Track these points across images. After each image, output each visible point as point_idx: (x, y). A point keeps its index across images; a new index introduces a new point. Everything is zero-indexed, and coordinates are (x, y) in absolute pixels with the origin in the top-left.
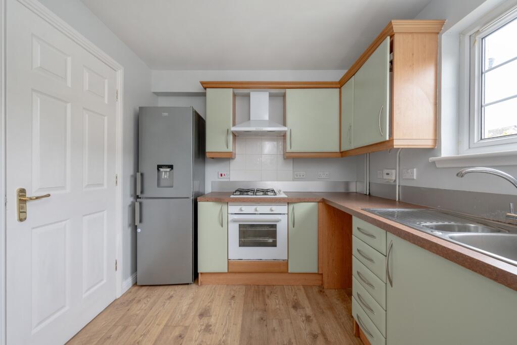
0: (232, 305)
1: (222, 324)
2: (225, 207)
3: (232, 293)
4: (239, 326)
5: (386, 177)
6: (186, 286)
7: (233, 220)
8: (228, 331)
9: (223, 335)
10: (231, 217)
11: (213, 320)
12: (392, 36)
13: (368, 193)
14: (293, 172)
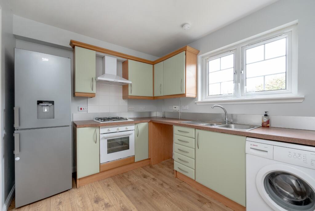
0: (112, 189)
1: (114, 200)
2: (98, 130)
3: (106, 184)
4: (125, 196)
5: (174, 109)
6: (67, 192)
7: (103, 137)
8: (121, 201)
9: (120, 204)
10: (102, 136)
11: (106, 201)
12: (186, 51)
13: (164, 117)
14: (128, 107)
